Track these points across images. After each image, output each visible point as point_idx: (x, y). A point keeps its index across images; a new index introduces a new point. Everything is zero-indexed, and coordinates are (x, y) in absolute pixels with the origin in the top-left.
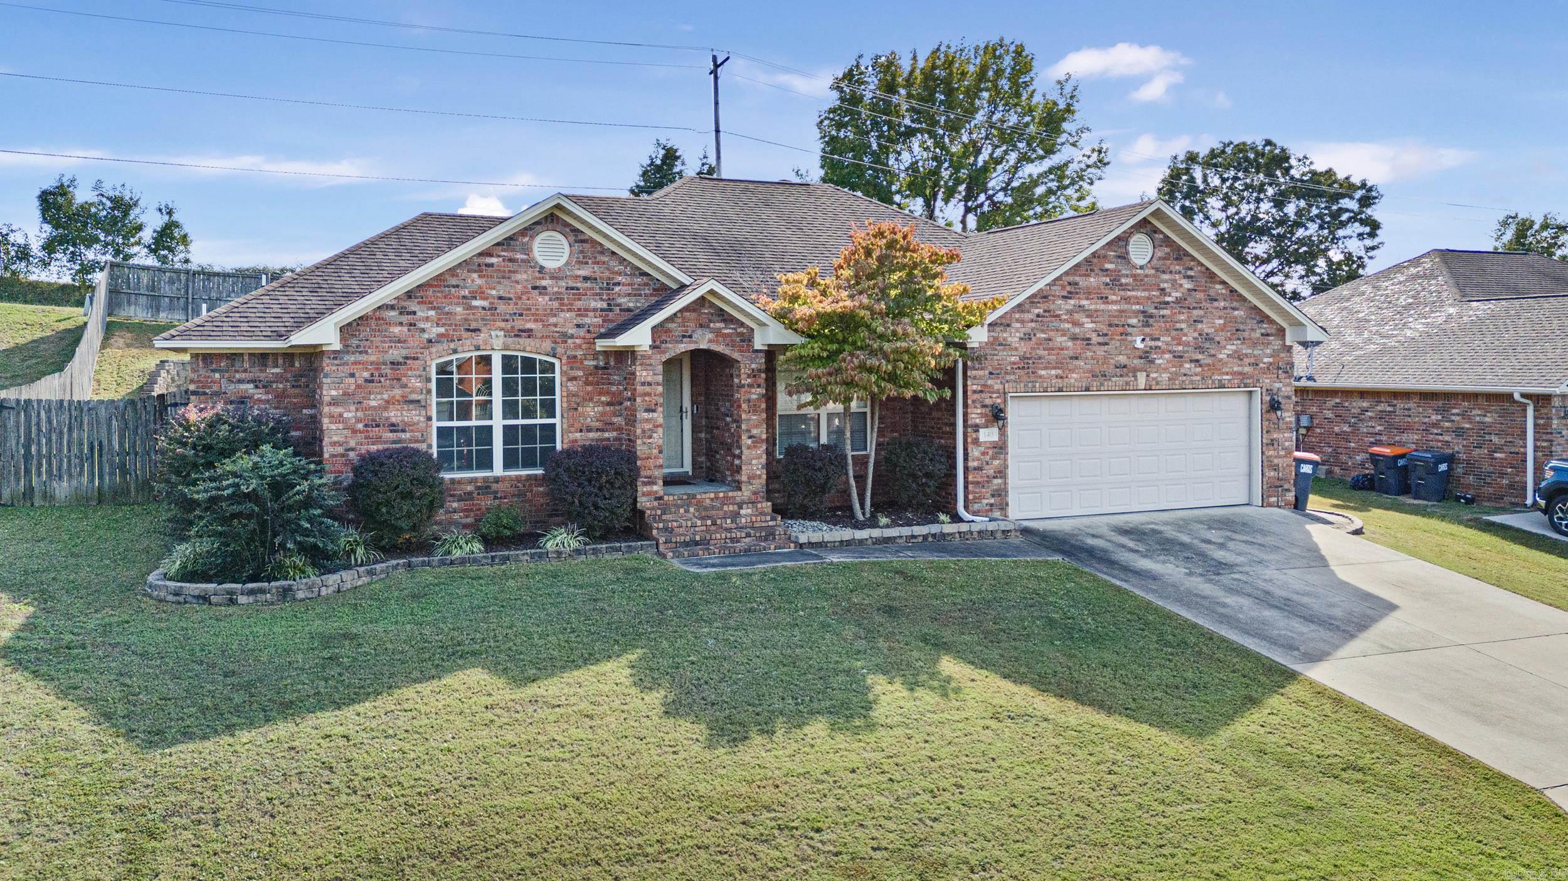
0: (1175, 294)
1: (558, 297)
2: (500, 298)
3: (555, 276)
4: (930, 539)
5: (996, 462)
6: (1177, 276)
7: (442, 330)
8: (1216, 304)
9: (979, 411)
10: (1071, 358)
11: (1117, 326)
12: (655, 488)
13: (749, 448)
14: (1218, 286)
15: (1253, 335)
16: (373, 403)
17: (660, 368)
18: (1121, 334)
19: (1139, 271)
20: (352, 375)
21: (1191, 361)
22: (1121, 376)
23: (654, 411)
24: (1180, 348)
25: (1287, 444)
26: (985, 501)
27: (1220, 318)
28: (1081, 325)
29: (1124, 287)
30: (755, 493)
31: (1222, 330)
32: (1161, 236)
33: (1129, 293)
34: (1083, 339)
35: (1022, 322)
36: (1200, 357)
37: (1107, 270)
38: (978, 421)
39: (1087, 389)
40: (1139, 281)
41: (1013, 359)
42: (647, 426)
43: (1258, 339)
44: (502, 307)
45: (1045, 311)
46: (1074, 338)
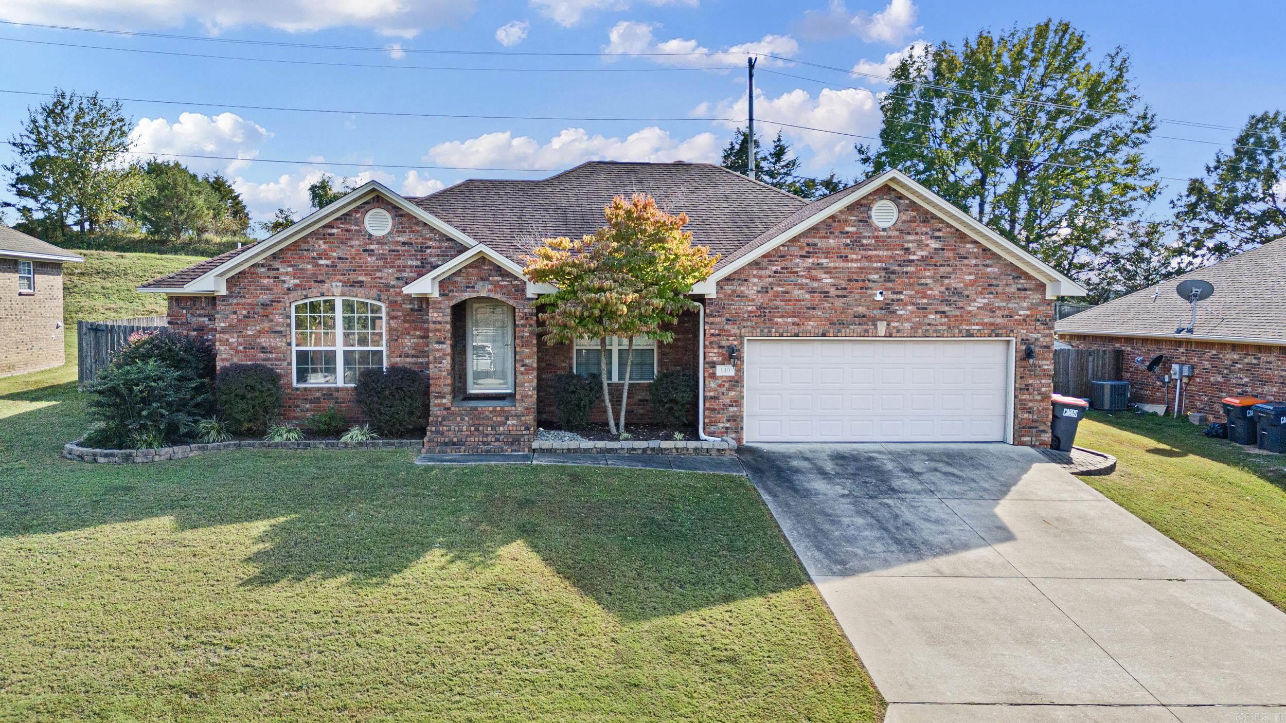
0: (921, 253)
1: (382, 257)
2: (340, 258)
3: (381, 241)
5: (732, 393)
6: (923, 237)
7: (297, 281)
8: (966, 261)
9: (716, 351)
10: (808, 308)
11: (857, 281)
12: (444, 401)
13: (522, 373)
14: (968, 246)
15: (1007, 290)
16: (250, 333)
17: (448, 311)
18: (861, 288)
19: (882, 233)
20: (235, 313)
21: (936, 313)
22: (860, 324)
23: (443, 343)
24: (925, 301)
25: (1043, 389)
26: (722, 425)
27: (970, 274)
28: (820, 280)
29: (866, 248)
30: (527, 409)
31: (972, 285)
32: (907, 202)
33: (870, 252)
34: (821, 293)
35: (760, 277)
36: (946, 309)
37: (847, 233)
38: (715, 359)
39: (824, 335)
40: (881, 242)
41: (750, 308)
42: (438, 355)
43: (1014, 293)
44: (341, 265)
45: (782, 268)
46: (812, 291)
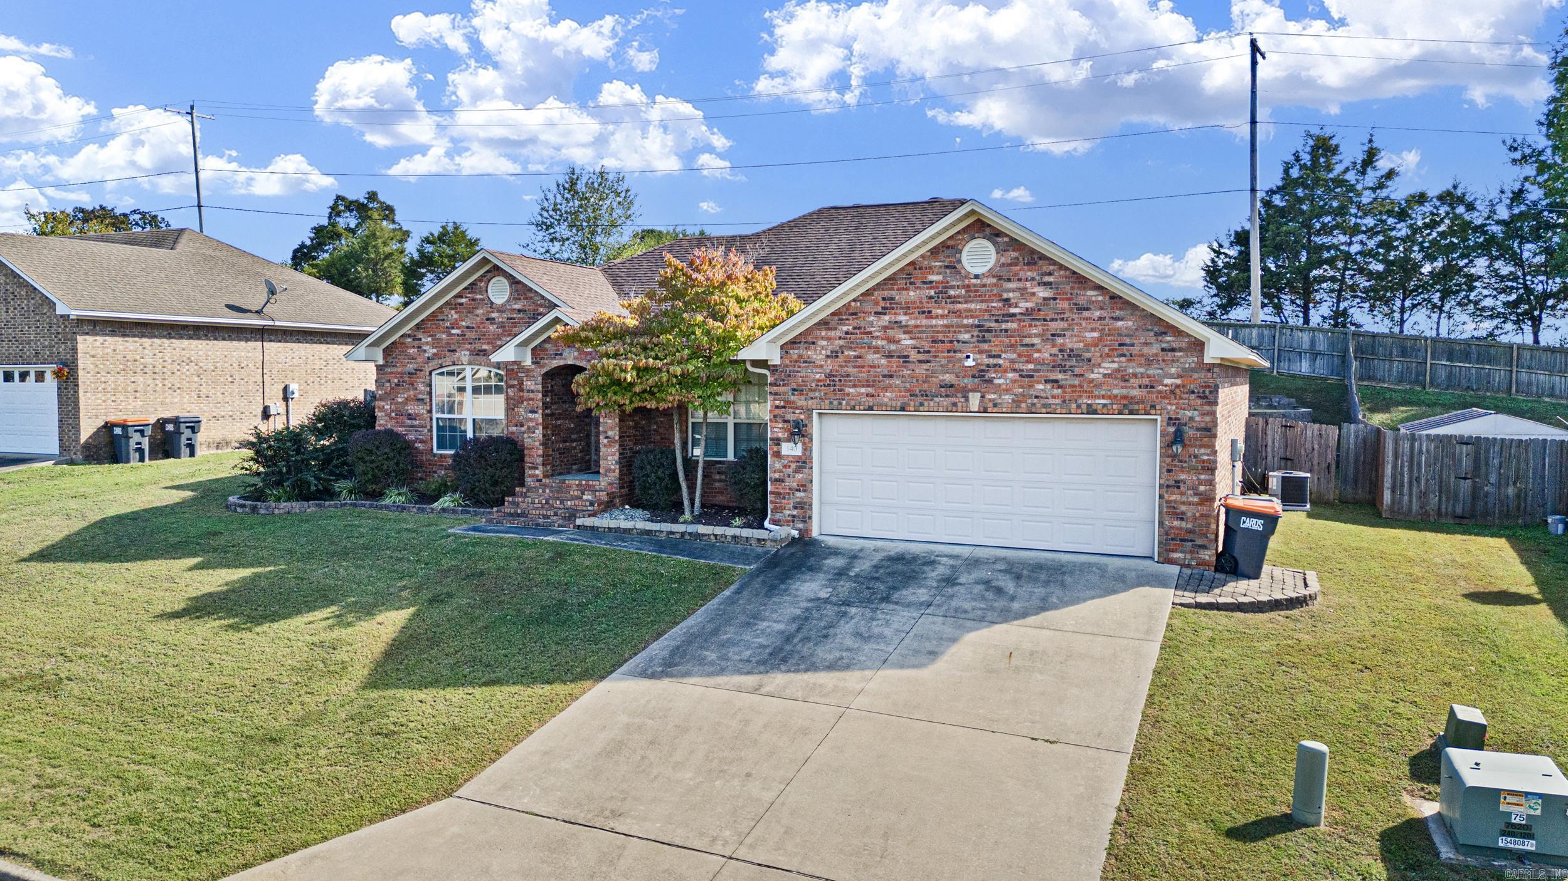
0: (1024, 305)
1: (502, 325)
2: (468, 327)
3: (501, 310)
4: (687, 537)
5: (799, 476)
6: (1028, 284)
7: (435, 351)
8: (1086, 314)
9: (780, 425)
10: (884, 376)
11: (943, 342)
12: (537, 472)
13: (605, 446)
14: (1090, 293)
15: (1146, 350)
16: (400, 400)
17: (540, 379)
18: (949, 351)
19: (974, 281)
20: (389, 381)
21: (1046, 381)
22: (947, 396)
23: (536, 412)
24: (1031, 366)
25: (1202, 488)
26: (788, 512)
27: (1093, 330)
28: (898, 342)
29: (954, 300)
30: (610, 484)
31: (1096, 345)
32: (1006, 239)
33: (959, 306)
34: (899, 357)
35: (829, 339)
36: (1060, 376)
37: (931, 282)
38: (780, 435)
39: (903, 409)
40: (973, 292)
41: (818, 376)
42: (531, 424)
43: (1157, 355)
44: (470, 335)
45: (855, 328)
46: (889, 356)
